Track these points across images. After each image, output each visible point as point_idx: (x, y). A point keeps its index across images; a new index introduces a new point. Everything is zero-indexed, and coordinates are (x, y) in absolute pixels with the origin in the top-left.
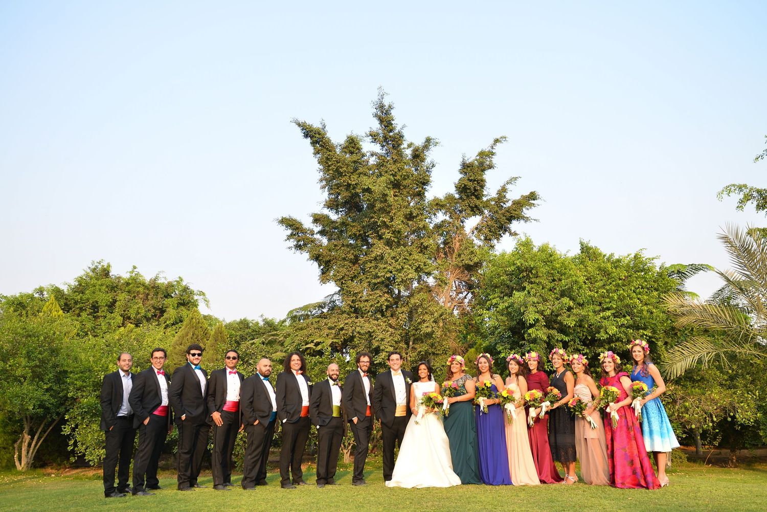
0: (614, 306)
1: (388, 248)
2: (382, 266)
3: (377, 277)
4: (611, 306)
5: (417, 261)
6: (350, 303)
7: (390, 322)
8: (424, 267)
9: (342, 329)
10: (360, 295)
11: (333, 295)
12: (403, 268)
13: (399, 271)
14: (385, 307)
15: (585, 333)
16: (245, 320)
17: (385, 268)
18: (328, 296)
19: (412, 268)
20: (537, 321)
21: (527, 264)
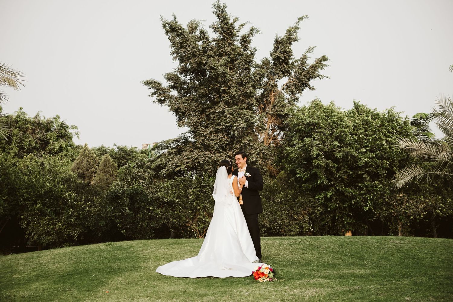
0: (370, 145)
1: (226, 106)
2: (224, 119)
3: (219, 124)
4: (368, 145)
5: (246, 115)
6: (201, 141)
7: (228, 154)
8: (251, 119)
9: (196, 159)
10: (208, 136)
11: (186, 133)
12: (237, 120)
13: (235, 122)
14: (225, 145)
15: (352, 162)
16: (102, 147)
17: (225, 120)
18: (183, 134)
19: (243, 120)
20: (319, 155)
21: (313, 121)
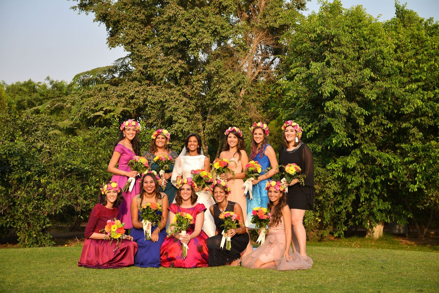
0: (424, 78)
1: (181, 8)
2: (176, 29)
3: (169, 41)
4: (421, 77)
5: (213, 23)
6: (142, 69)
7: (184, 91)
8: (221, 31)
9: (132, 97)
10: (152, 60)
11: (125, 58)
12: (197, 32)
13: (194, 35)
14: (179, 74)
15: (391, 107)
16: (30, 82)
17: (178, 31)
18: (119, 59)
19: (208, 32)
20: (336, 93)
21: (328, 31)
